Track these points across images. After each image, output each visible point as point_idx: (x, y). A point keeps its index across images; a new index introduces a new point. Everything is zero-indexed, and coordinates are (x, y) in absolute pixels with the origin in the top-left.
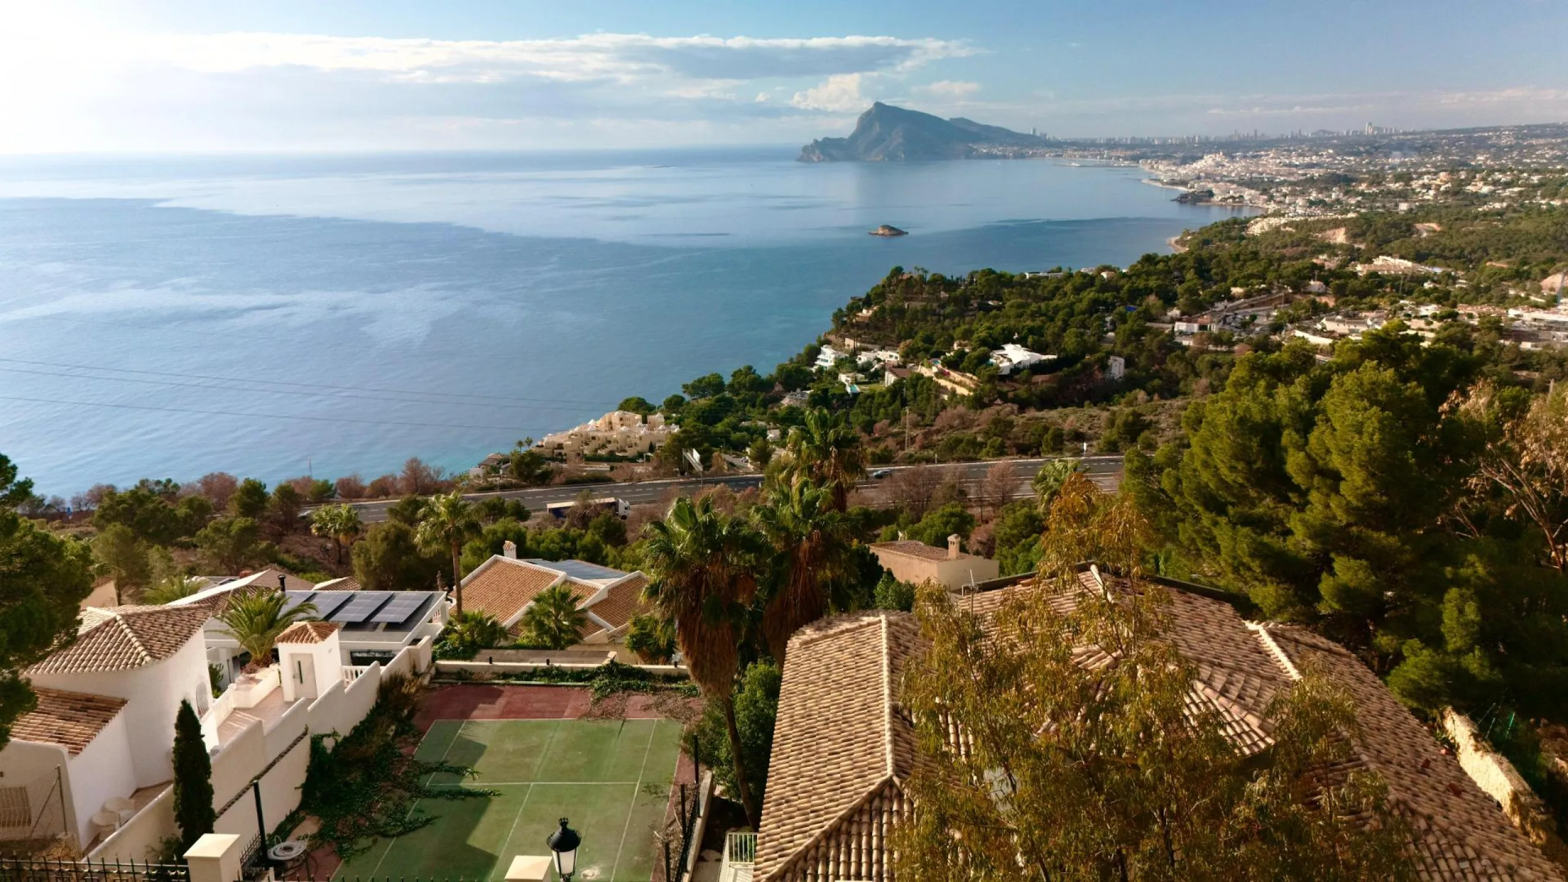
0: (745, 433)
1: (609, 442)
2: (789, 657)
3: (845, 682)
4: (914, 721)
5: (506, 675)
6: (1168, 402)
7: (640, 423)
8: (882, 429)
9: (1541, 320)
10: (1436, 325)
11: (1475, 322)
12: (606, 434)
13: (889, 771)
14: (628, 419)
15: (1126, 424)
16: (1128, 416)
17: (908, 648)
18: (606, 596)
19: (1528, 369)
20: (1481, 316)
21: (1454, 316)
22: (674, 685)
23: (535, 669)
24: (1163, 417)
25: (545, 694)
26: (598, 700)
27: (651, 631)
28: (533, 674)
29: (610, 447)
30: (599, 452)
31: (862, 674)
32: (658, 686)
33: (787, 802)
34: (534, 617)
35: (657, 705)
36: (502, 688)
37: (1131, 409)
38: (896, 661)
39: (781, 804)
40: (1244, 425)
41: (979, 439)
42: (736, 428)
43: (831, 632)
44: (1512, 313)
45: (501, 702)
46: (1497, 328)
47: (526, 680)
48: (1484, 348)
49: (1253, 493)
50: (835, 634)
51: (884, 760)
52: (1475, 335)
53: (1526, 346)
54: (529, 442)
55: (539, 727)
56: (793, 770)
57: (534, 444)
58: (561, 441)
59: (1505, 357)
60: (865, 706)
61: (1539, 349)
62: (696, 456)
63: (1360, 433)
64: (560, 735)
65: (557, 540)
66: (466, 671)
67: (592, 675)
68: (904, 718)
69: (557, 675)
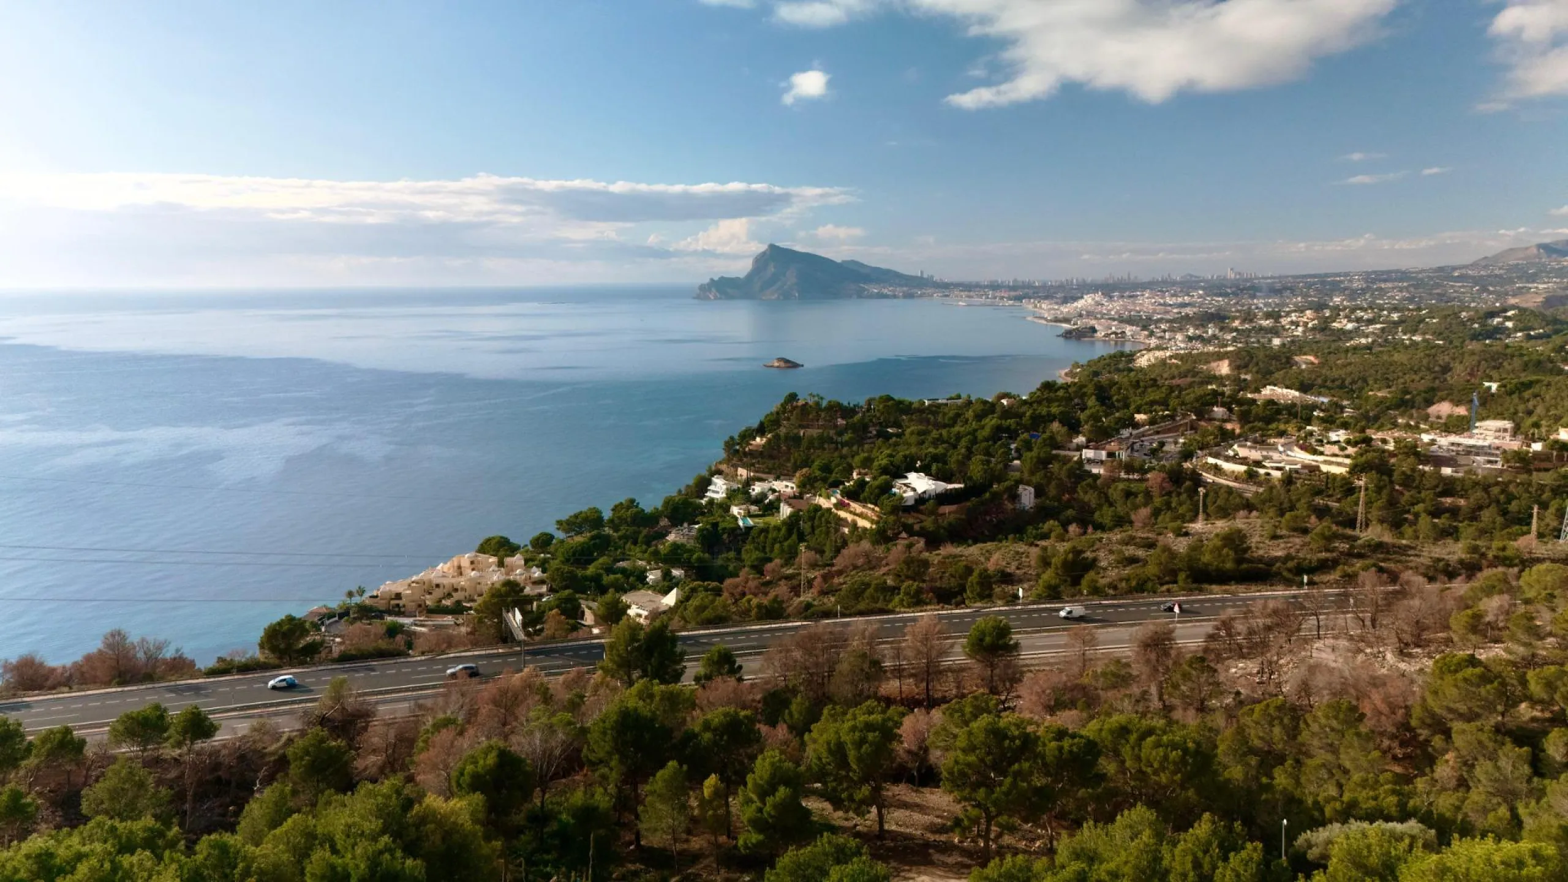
0: (619, 576)
1: (456, 590)
6: (1105, 536)
7: (494, 567)
8: (773, 570)
9: (1459, 445)
10: (1351, 450)
11: (1391, 447)
12: (453, 581)
14: (479, 562)
15: (1065, 563)
16: (1066, 553)
19: (1451, 495)
20: (1397, 441)
21: (1368, 441)
24: (1103, 554)
29: (457, 596)
30: (444, 602)
37: (1067, 545)
41: (890, 582)
42: (609, 570)
44: (1426, 438)
46: (1412, 451)
48: (1403, 473)
52: (1393, 460)
53: (1447, 471)
54: (361, 592)
57: (367, 595)
58: (400, 589)
59: (1428, 483)
61: (1460, 475)
62: (517, 618)
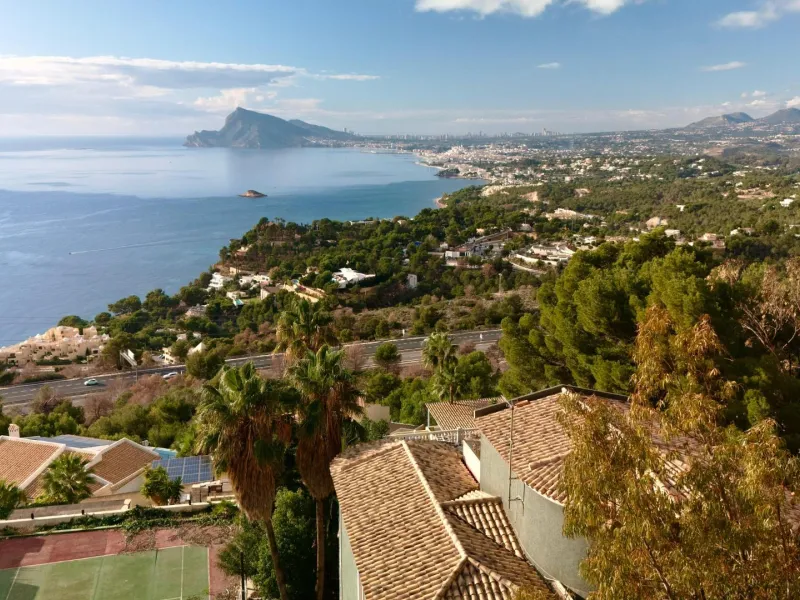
0: (159, 338)
1: (53, 350)
2: (336, 479)
3: (393, 492)
4: (460, 514)
5: (47, 527)
6: (450, 301)
7: (78, 335)
8: (265, 328)
10: (595, 248)
12: (52, 344)
13: (463, 555)
14: (66, 332)
15: (427, 316)
16: (427, 311)
17: (428, 462)
18: (100, 459)
20: (618, 242)
21: (604, 243)
22: (191, 519)
23: (72, 519)
24: (448, 311)
25: (84, 538)
26: (132, 537)
27: (162, 479)
28: (71, 523)
29: (55, 354)
30: (46, 358)
31: (404, 485)
32: (179, 520)
33: (385, 589)
34: (51, 481)
35: (182, 535)
36: (45, 538)
37: (428, 307)
38: (426, 473)
39: (380, 592)
40: (603, 295)
42: (153, 334)
43: (365, 457)
45: (46, 549)
47: (66, 528)
49: (609, 339)
50: (368, 458)
51: (454, 547)
55: (85, 564)
56: (379, 564)
58: (13, 351)
60: (417, 509)
62: (130, 355)
63: (686, 293)
64: (106, 568)
65: (37, 423)
66: (11, 528)
67: (124, 517)
68: (452, 514)
69: (91, 522)
